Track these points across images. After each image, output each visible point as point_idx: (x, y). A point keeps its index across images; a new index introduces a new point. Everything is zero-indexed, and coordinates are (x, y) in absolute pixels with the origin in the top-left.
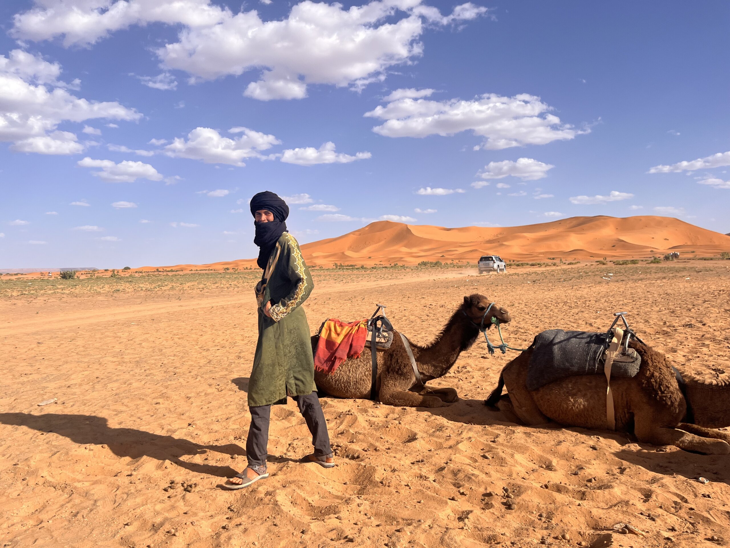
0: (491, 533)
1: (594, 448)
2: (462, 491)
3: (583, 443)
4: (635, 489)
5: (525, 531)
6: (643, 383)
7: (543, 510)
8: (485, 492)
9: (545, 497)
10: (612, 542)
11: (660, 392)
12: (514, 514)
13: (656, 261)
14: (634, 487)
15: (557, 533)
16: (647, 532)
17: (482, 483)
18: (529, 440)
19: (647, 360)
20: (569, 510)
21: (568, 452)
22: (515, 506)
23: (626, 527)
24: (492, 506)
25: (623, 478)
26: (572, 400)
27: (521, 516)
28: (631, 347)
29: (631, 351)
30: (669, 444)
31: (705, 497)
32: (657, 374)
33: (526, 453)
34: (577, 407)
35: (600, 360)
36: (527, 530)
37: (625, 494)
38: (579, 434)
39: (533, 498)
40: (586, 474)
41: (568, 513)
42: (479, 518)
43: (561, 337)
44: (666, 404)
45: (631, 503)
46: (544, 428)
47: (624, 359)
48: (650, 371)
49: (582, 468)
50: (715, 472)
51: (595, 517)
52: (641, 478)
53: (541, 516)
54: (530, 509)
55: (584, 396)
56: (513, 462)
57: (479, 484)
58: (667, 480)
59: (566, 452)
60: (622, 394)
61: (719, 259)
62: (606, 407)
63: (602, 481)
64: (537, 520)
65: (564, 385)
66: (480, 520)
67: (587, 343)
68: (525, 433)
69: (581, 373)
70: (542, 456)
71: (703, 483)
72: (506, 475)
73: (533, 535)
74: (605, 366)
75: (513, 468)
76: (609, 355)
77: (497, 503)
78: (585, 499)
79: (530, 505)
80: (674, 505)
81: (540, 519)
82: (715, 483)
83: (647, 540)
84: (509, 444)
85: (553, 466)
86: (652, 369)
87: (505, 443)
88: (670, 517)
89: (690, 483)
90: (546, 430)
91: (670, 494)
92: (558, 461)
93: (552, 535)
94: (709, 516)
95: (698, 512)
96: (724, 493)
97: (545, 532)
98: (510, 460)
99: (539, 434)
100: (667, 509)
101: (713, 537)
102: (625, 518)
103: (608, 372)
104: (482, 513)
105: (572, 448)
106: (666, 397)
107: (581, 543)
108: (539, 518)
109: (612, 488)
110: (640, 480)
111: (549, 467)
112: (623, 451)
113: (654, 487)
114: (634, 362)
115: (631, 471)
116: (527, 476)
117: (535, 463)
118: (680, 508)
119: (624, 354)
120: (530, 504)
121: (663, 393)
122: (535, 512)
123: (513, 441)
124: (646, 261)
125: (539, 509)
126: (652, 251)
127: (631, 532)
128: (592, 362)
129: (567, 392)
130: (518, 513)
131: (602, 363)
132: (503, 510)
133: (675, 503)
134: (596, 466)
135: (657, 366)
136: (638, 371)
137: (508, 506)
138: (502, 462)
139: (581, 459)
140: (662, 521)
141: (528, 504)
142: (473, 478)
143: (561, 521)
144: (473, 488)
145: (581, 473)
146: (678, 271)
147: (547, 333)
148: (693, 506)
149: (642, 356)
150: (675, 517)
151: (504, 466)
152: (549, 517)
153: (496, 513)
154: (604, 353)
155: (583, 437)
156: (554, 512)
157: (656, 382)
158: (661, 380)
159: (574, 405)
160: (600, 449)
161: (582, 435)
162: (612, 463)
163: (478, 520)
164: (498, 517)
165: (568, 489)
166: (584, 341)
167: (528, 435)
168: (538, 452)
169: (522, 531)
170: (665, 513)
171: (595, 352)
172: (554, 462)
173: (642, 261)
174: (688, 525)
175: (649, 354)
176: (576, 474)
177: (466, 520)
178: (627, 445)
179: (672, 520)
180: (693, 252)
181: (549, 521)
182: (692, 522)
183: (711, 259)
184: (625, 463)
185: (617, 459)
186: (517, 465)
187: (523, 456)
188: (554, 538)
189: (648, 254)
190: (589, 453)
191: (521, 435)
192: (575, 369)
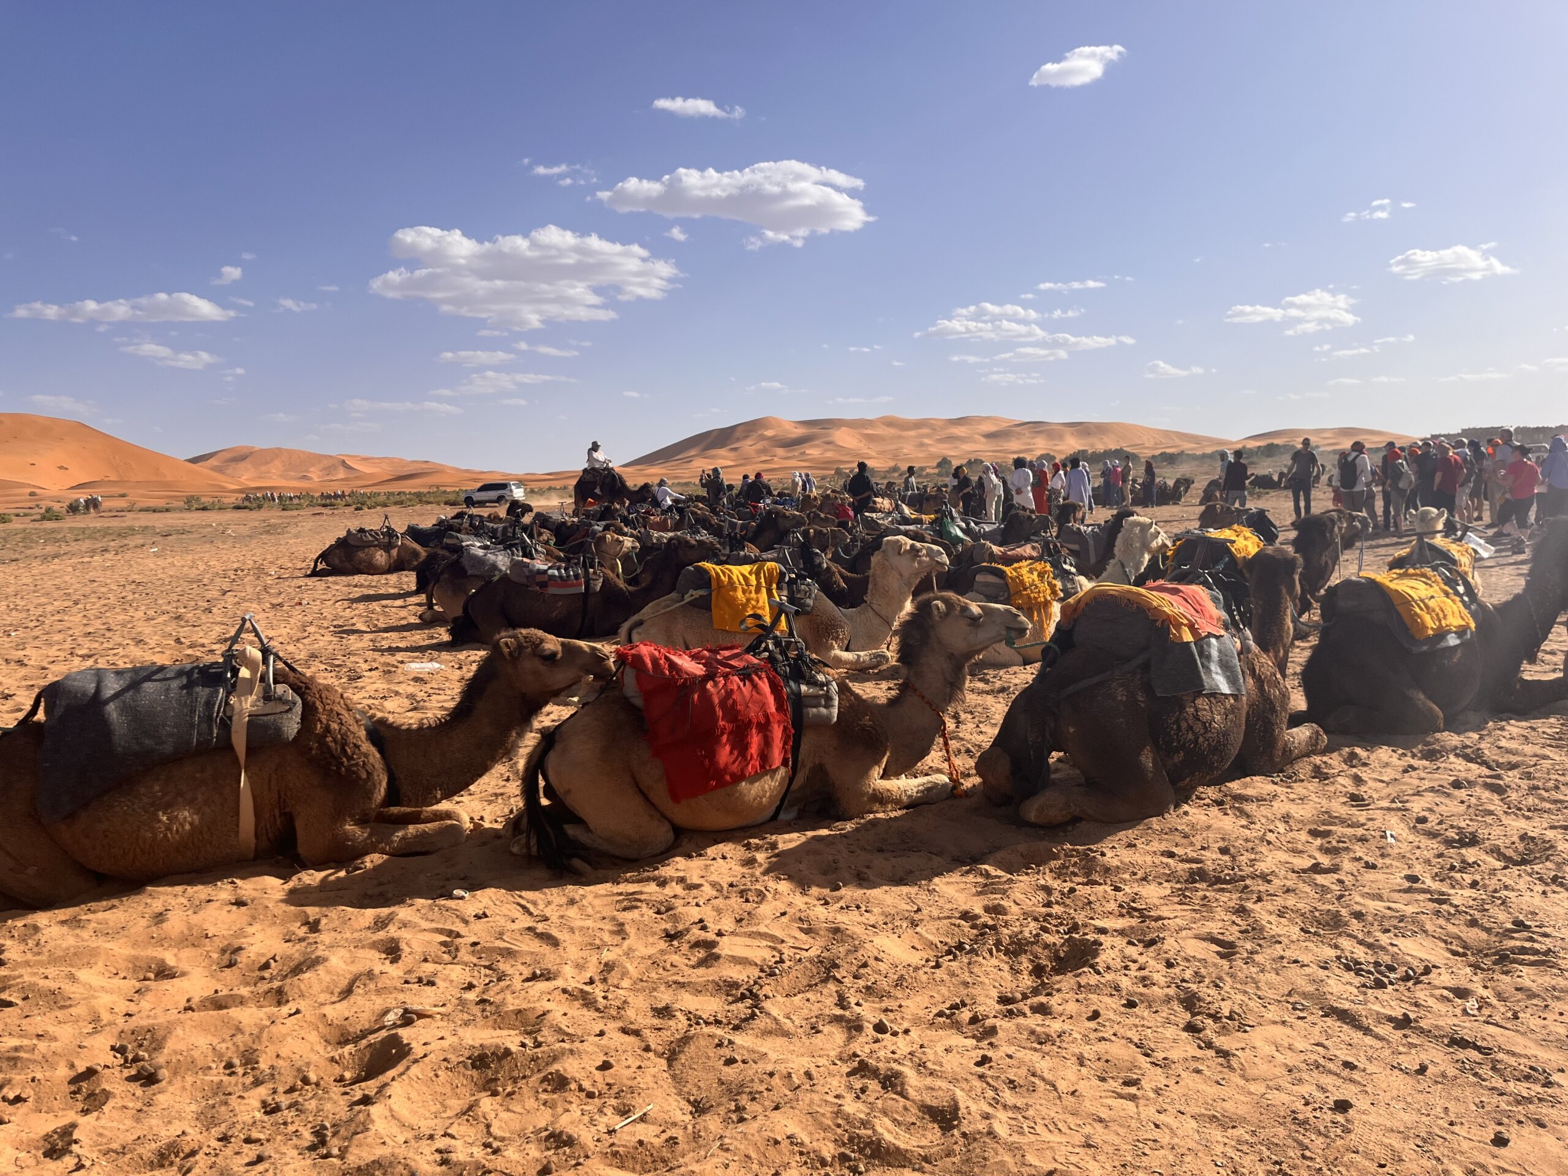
0: (154, 1145)
1: (240, 903)
2: (11, 1096)
3: (209, 901)
4: (363, 947)
5: (223, 1108)
6: (311, 749)
7: (229, 1054)
8: (73, 1074)
9: (216, 1027)
10: (409, 1044)
11: (344, 759)
12: (171, 1089)
13: (49, 515)
14: (359, 945)
15: (288, 1078)
16: (444, 1005)
17: (56, 1058)
18: (85, 934)
19: (314, 703)
20: (283, 1030)
21: (190, 929)
22: (164, 1073)
23: (406, 1011)
24: (107, 1095)
25: (325, 937)
26: (165, 818)
27: (188, 1085)
28: (280, 683)
29: (281, 689)
30: (367, 854)
31: (480, 918)
32: (334, 726)
33: (96, 963)
34: (177, 831)
35: (222, 719)
36: (226, 1103)
37: (353, 962)
38: (189, 888)
39: (193, 1040)
40: (253, 957)
41: (285, 1036)
42: (101, 1131)
43: (112, 686)
44: (359, 778)
45: (377, 971)
46: (98, 898)
47: (271, 707)
48: (321, 722)
49: (240, 949)
50: (462, 876)
51: (335, 1022)
52: (356, 926)
53: (229, 1065)
54: (200, 1064)
55: (191, 803)
56: (82, 990)
57: (47, 1061)
58: (403, 912)
59: (186, 932)
60: (270, 781)
61: (181, 510)
62: (238, 814)
63: (290, 957)
64: (226, 1079)
65: (142, 790)
66: (105, 1132)
67: (183, 687)
68: (63, 923)
69: (182, 755)
70: (136, 958)
71: (462, 898)
72: (86, 1023)
73: (243, 1108)
74: (233, 729)
75: (94, 1002)
76: (237, 706)
77: (114, 1081)
78: (288, 1001)
79: (196, 1056)
80: (444, 949)
81: (232, 1074)
82: (478, 892)
83: (451, 1018)
84: (44, 958)
85: (173, 967)
86: (324, 718)
87: (29, 956)
88: (452, 970)
89: (444, 906)
90: (104, 903)
91: (425, 933)
92: (176, 955)
93: (281, 1089)
94: (509, 946)
95: (488, 945)
96: (498, 903)
97: (263, 1091)
98: (73, 989)
99: (100, 915)
100: (436, 959)
101: (534, 974)
102: (389, 1001)
103: (239, 742)
104: (98, 1118)
105: (195, 919)
106: (357, 764)
107: (342, 1076)
108: (228, 1072)
109: (326, 960)
110: (356, 931)
111: (164, 973)
112: (292, 892)
113: (392, 931)
114: (290, 710)
115: (332, 920)
116: (132, 1008)
117: (125, 978)
118: (457, 949)
119: (267, 697)
120: (196, 1054)
121: (350, 758)
122: (214, 1066)
123: (48, 947)
124: (26, 515)
125: (220, 1056)
126: (32, 494)
127: (421, 1015)
128: (204, 726)
129: (152, 804)
130: (178, 1082)
131: (226, 725)
132: (139, 1092)
133: (444, 944)
134: (259, 936)
135: (332, 710)
136: (299, 726)
137: (148, 1079)
138: (56, 1000)
139: (224, 932)
140: (445, 980)
141: (192, 1057)
142: (22, 1054)
143: (278, 1056)
144: (39, 1076)
145: (242, 958)
146: (122, 534)
147: (75, 680)
148: (474, 939)
149: (301, 696)
150: (459, 967)
151: (71, 1006)
152: (249, 1059)
153: (131, 1105)
154: (227, 703)
155: (201, 891)
156: (255, 1047)
157: (335, 741)
158: (344, 737)
159: (169, 828)
160: (252, 901)
161: (195, 888)
162: (286, 920)
163: (100, 1135)
164: (140, 1111)
165: (242, 997)
166: (175, 684)
167: (74, 923)
168: (122, 951)
169: (214, 1111)
170: (439, 967)
171: (209, 704)
172: (170, 959)
173: (18, 515)
174: (483, 971)
175: (315, 690)
176: (231, 965)
177: (75, 1148)
178: (294, 878)
179: (457, 974)
180: (123, 496)
181: (253, 1069)
182: (487, 963)
183: (167, 510)
184: (312, 912)
185: (292, 908)
186: (96, 994)
187: (92, 971)
188: (286, 1092)
189: (26, 501)
190: (233, 916)
191: (56, 931)
192: (168, 748)
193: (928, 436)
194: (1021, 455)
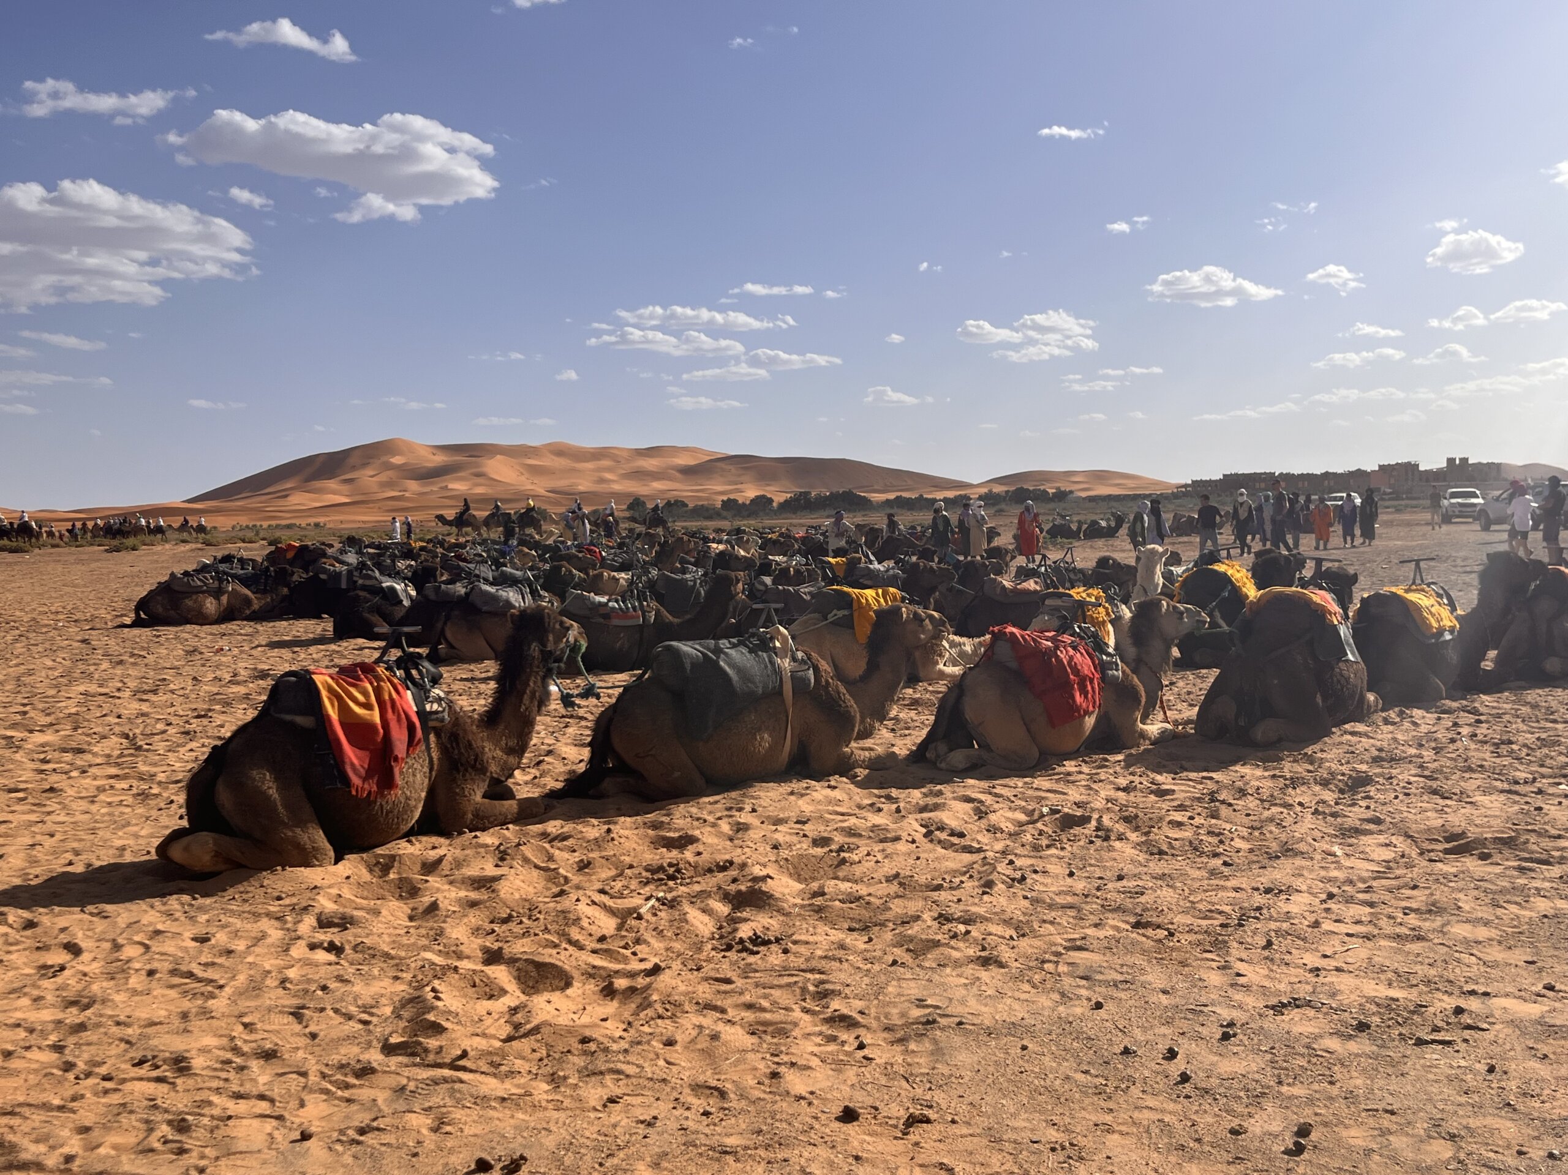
26: (759, 738)
35: (779, 673)
47: (797, 666)
65: (746, 719)
76: (782, 665)
103: (788, 689)
119: (795, 660)
129: (752, 728)
131: (780, 676)
159: (760, 745)
193: (609, 470)
194: (732, 497)
